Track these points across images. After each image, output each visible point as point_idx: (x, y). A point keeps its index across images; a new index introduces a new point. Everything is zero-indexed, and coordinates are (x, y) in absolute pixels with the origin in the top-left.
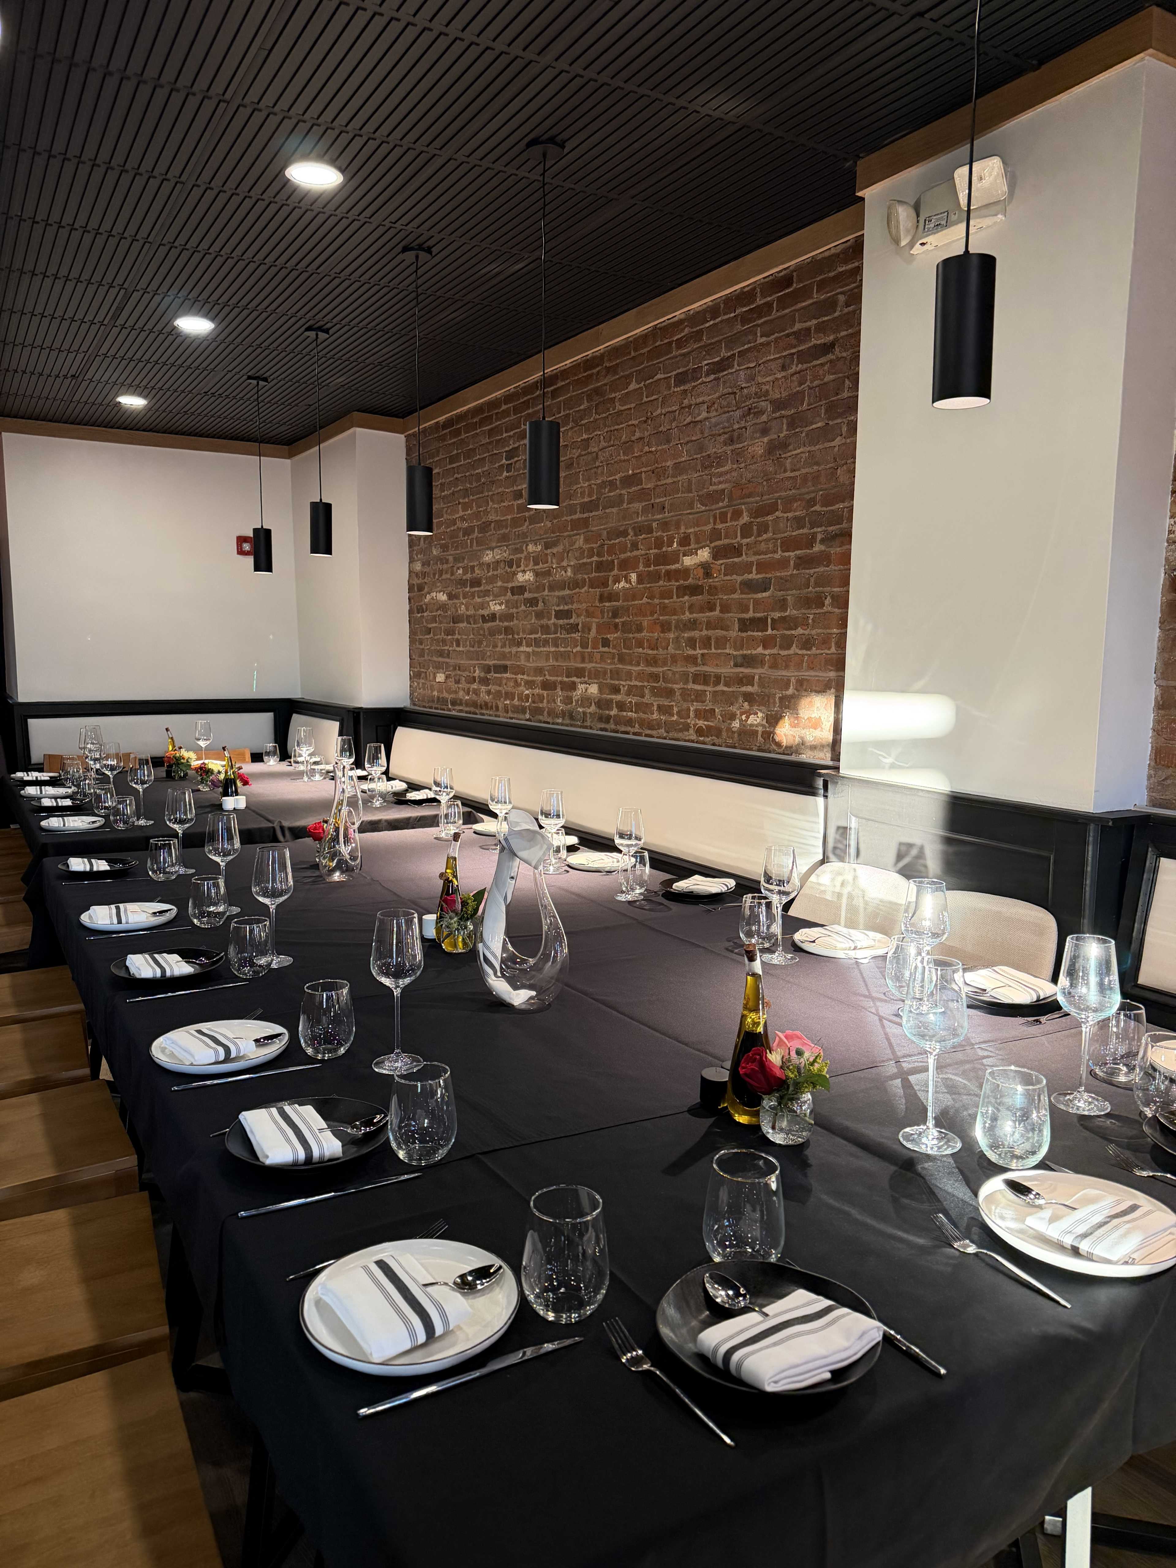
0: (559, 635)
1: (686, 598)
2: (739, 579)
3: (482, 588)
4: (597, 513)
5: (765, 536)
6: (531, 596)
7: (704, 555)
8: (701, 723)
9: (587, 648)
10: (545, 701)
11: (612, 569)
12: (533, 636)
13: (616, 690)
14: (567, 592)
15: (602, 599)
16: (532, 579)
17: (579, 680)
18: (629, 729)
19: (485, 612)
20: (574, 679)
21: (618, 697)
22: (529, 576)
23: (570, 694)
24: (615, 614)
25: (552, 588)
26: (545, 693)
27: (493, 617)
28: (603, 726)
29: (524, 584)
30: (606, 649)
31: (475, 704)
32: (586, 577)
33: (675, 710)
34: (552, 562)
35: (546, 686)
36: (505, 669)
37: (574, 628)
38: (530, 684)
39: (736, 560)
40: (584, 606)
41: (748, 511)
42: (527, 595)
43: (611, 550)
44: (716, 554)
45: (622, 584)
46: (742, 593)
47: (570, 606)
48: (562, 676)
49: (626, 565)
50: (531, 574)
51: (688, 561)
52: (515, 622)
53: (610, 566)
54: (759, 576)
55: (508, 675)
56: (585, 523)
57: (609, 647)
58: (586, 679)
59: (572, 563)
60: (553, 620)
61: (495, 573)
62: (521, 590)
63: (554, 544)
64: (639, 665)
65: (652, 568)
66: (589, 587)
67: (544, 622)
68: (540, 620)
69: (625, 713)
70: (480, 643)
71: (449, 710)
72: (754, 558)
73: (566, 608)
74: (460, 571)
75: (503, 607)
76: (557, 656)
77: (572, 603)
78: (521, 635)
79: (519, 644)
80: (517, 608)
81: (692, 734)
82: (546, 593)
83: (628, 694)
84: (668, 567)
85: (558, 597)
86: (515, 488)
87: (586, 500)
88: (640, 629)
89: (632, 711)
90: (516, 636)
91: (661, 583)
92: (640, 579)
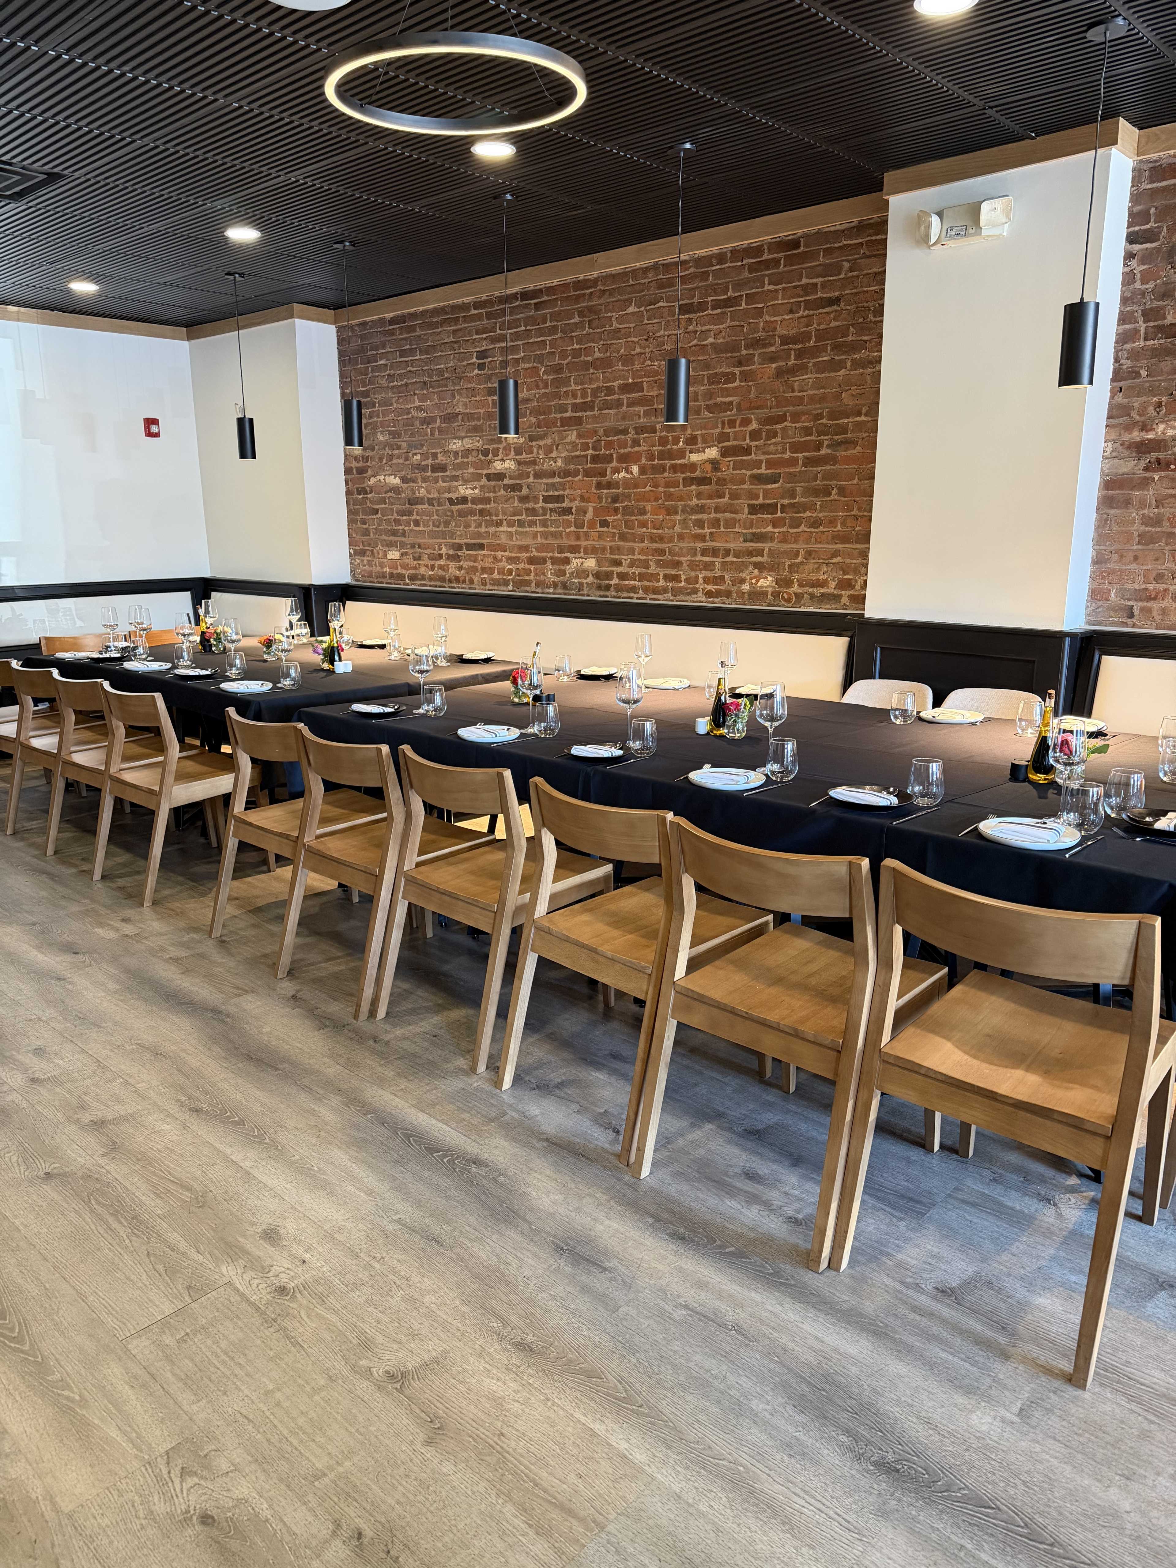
0: (548, 517)
1: (694, 487)
2: (748, 473)
3: (448, 473)
4: (592, 413)
5: (774, 440)
6: (512, 482)
7: (712, 453)
8: (709, 587)
9: (583, 528)
10: (532, 574)
11: (611, 461)
12: (516, 518)
13: (618, 563)
14: (557, 480)
15: (599, 486)
16: (513, 467)
17: (573, 555)
18: (632, 595)
19: (454, 496)
20: (568, 555)
21: (620, 569)
22: (509, 465)
23: (562, 567)
24: (615, 499)
25: (537, 476)
26: (532, 567)
27: (464, 500)
28: (602, 593)
29: (504, 472)
30: (605, 529)
31: (442, 579)
32: (580, 467)
33: (683, 577)
34: (538, 453)
35: (531, 561)
36: (481, 547)
37: (568, 511)
38: (510, 560)
39: (745, 458)
40: (579, 492)
41: (757, 419)
42: (506, 481)
43: (609, 445)
44: (724, 453)
45: (623, 474)
46: (751, 484)
47: (561, 492)
48: (553, 552)
49: (625, 459)
50: (513, 463)
51: (695, 457)
52: (493, 504)
53: (609, 459)
54: (768, 471)
55: (485, 552)
56: (578, 421)
57: (608, 527)
58: (582, 554)
59: (563, 455)
60: (541, 504)
61: (465, 460)
62: (500, 476)
63: (542, 437)
64: (643, 542)
65: (656, 462)
66: (583, 477)
67: (530, 505)
68: (524, 503)
69: (627, 582)
70: (447, 523)
71: (408, 584)
72: (763, 457)
73: (556, 493)
74: (418, 457)
75: (477, 491)
76: (545, 535)
77: (564, 489)
78: (501, 517)
79: (499, 524)
80: (495, 492)
81: (701, 597)
82: (531, 479)
83: (631, 565)
84: (673, 462)
85: (547, 484)
86: (490, 385)
87: (578, 401)
88: (643, 512)
89: (635, 580)
90: (494, 518)
91: (666, 474)
92: (643, 471)
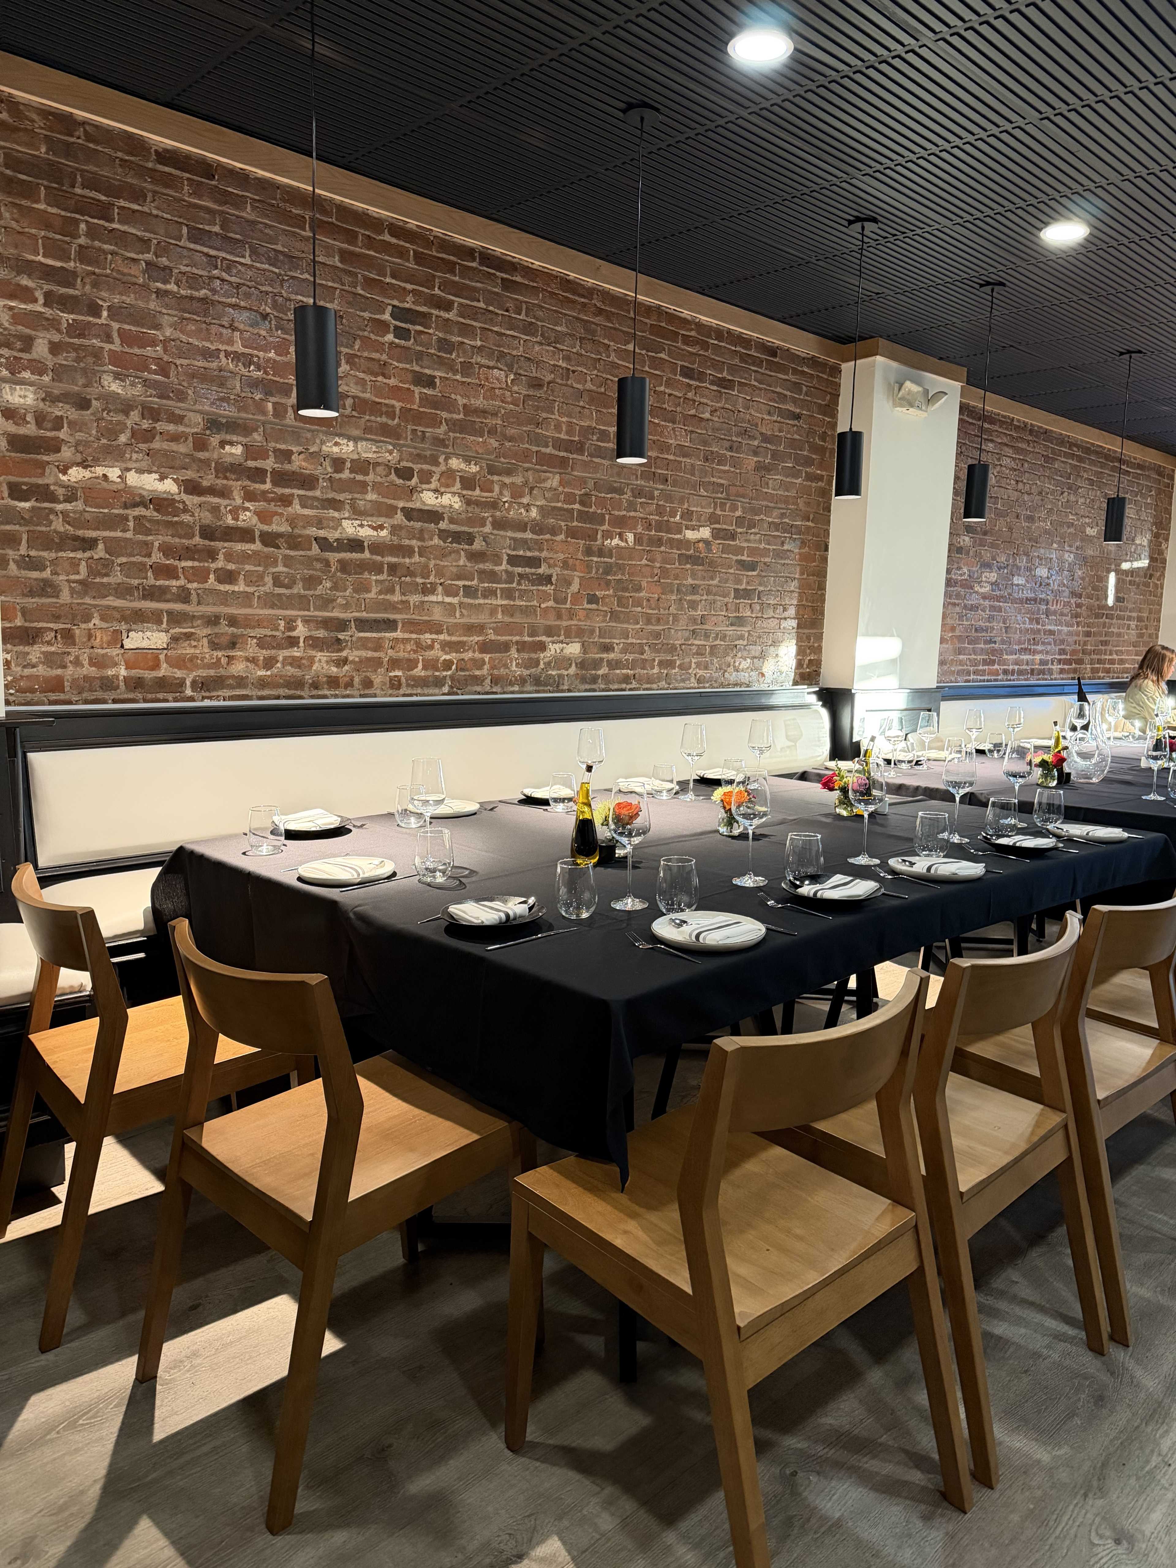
0: (514, 585)
1: (688, 566)
2: (735, 558)
3: (317, 493)
4: (580, 457)
5: (753, 530)
6: (453, 527)
7: (705, 533)
9: (565, 603)
10: (486, 667)
11: (602, 523)
12: (461, 583)
13: (608, 648)
14: (528, 535)
15: (589, 552)
16: (456, 506)
17: (550, 639)
18: (624, 686)
19: (332, 535)
20: (544, 638)
21: (612, 656)
22: (451, 501)
23: (533, 656)
24: (608, 570)
25: (499, 524)
26: (487, 657)
27: (356, 544)
28: (587, 687)
29: (440, 510)
30: (594, 606)
31: (298, 684)
32: (563, 524)
33: (678, 663)
34: (501, 493)
35: (485, 647)
36: (391, 625)
37: (548, 579)
38: (448, 646)
39: (731, 543)
40: (561, 556)
41: (742, 507)
42: (443, 525)
43: (602, 502)
44: (716, 534)
45: (616, 541)
46: (737, 569)
47: (536, 554)
48: (521, 634)
49: (621, 523)
50: (457, 499)
51: (690, 535)
52: (416, 558)
53: (601, 520)
54: (749, 559)
55: (399, 634)
56: (563, 463)
57: (597, 603)
58: (562, 638)
59: (538, 503)
60: (504, 566)
61: (360, 477)
62: (433, 516)
63: (509, 472)
64: (638, 623)
65: (653, 533)
66: (567, 537)
67: (488, 566)
68: (476, 562)
69: (618, 671)
70: (311, 582)
71: (191, 699)
72: (745, 545)
73: (529, 554)
74: (238, 450)
75: (384, 533)
76: (506, 610)
77: (541, 550)
78: (432, 579)
79: (432, 591)
80: (421, 539)
81: (693, 682)
82: (488, 529)
83: (624, 651)
84: (670, 536)
85: (514, 539)
87: (563, 436)
88: (639, 589)
89: (628, 668)
90: (419, 580)
91: (663, 549)
92: (638, 540)
